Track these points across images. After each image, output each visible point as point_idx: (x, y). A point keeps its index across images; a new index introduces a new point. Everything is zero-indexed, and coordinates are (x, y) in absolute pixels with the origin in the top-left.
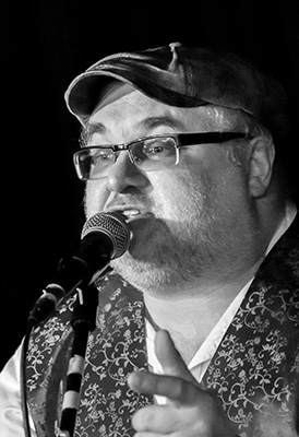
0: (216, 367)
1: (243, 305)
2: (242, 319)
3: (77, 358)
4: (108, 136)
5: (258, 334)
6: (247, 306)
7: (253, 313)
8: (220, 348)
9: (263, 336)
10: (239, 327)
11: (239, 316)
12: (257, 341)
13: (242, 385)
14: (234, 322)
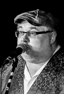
0: (40, 76)
1: (47, 64)
2: (47, 67)
3: (12, 72)
4: (23, 29)
5: (50, 71)
6: (48, 65)
7: (49, 66)
8: (41, 72)
9: (51, 71)
10: (46, 68)
11: (46, 66)
12: (50, 72)
13: (45, 81)
14: (45, 67)
